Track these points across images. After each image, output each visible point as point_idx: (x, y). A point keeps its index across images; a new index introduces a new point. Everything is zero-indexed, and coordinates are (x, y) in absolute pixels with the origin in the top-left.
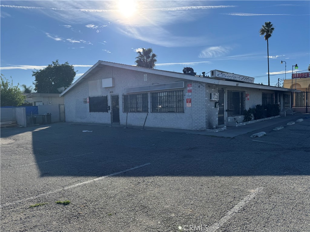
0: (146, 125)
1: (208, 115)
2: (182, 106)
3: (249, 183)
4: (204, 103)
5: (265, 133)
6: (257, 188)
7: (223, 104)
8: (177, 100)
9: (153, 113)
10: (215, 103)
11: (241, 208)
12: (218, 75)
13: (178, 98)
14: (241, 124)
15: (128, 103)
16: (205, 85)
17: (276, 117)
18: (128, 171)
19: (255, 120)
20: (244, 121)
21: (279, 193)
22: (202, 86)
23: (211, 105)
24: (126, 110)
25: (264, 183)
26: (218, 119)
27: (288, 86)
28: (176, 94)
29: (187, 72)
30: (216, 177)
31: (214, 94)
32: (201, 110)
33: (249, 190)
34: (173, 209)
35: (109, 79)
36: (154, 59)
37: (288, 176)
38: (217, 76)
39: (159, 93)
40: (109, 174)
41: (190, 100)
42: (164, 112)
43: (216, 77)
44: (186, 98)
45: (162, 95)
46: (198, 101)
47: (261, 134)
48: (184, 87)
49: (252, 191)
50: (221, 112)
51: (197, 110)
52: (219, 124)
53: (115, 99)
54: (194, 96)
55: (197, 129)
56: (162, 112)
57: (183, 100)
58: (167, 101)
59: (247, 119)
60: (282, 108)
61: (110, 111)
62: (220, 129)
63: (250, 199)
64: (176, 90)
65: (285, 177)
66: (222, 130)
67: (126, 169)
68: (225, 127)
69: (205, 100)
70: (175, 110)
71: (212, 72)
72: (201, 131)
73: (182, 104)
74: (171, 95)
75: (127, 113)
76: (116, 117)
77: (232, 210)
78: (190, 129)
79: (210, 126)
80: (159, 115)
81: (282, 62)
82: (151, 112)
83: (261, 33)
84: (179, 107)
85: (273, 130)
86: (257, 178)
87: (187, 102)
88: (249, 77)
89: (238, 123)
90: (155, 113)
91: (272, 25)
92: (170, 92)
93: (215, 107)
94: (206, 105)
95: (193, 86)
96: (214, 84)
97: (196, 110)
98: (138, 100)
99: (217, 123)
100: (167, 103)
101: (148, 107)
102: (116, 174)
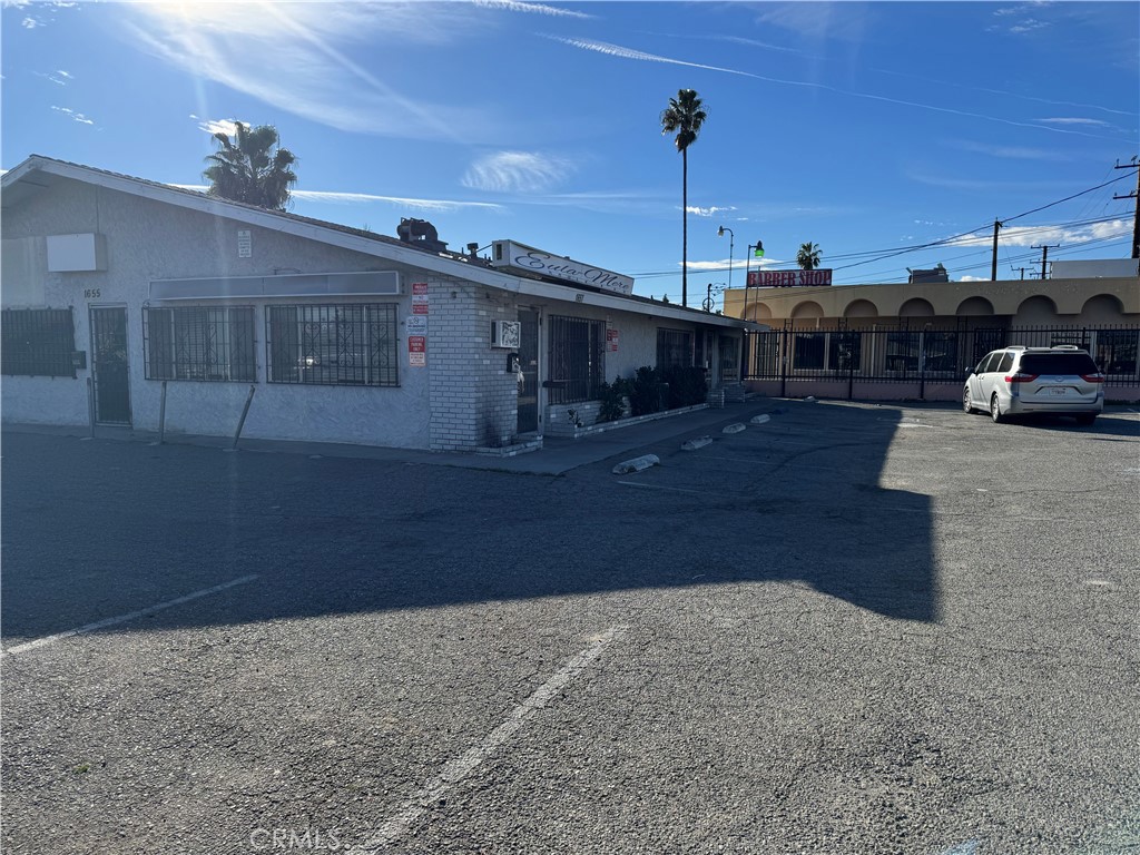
0: (247, 433)
1: (484, 399)
2: (392, 364)
3: (590, 614)
4: (469, 357)
5: (655, 459)
6: (611, 630)
7: (533, 362)
8: (375, 341)
9: (279, 387)
10: (509, 355)
11: (555, 692)
12: (516, 260)
13: (376, 333)
14: (590, 428)
15: (170, 344)
16: (473, 289)
17: (697, 407)
18: (163, 610)
19: (634, 419)
20: (599, 421)
21: (668, 638)
22: (465, 295)
23: (495, 362)
24: (161, 370)
25: (633, 613)
26: (515, 412)
27: (736, 313)
28: (369, 316)
29: (411, 238)
30: (491, 605)
31: (506, 326)
32: (460, 379)
33: (586, 638)
34: (331, 724)
35: (80, 236)
36: (285, 170)
37: (702, 586)
38: (513, 263)
39: (304, 307)
40: (79, 625)
41: (423, 343)
42: (322, 384)
43: (510, 266)
44: (406, 332)
45: (316, 319)
46: (451, 345)
47: (644, 462)
48: (398, 292)
49: (596, 637)
50: (529, 388)
51: (447, 378)
52: (521, 429)
53: (111, 322)
54: (435, 328)
55: (445, 447)
56: (314, 384)
57: (397, 340)
58: (334, 342)
59: (610, 413)
60: (713, 378)
61: (85, 374)
62: (523, 446)
63: (585, 664)
64: (371, 301)
65: (693, 591)
66: (528, 450)
67: (157, 601)
68: (538, 438)
69: (472, 345)
70: (366, 376)
71: (499, 248)
72: (459, 453)
73: (392, 354)
74: (349, 318)
75: (165, 385)
76: (112, 398)
77: (529, 703)
78: (421, 448)
79: (490, 436)
80: (300, 394)
81: (721, 230)
82: (270, 379)
83: (666, 125)
84: (379, 367)
85: (683, 447)
86: (616, 597)
87: (411, 349)
88: (616, 276)
89: (579, 426)
90: (284, 387)
91: (699, 102)
92: (344, 306)
93: (509, 370)
94: (479, 362)
95: (432, 290)
96: (505, 291)
97: (443, 378)
98: (212, 332)
99: (514, 425)
100: (334, 348)
101: (254, 362)
102: (110, 622)
